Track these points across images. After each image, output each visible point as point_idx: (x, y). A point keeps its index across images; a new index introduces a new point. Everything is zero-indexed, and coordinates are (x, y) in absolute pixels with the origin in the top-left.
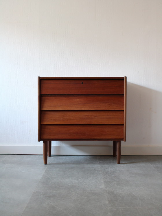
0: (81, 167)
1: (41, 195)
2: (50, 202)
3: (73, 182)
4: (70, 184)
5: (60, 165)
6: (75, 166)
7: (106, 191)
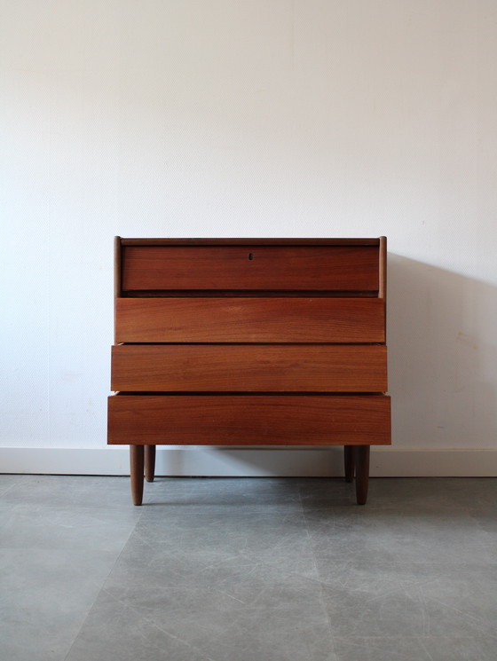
0: (245, 513)
2: (152, 622)
3: (223, 561)
7: (323, 585)
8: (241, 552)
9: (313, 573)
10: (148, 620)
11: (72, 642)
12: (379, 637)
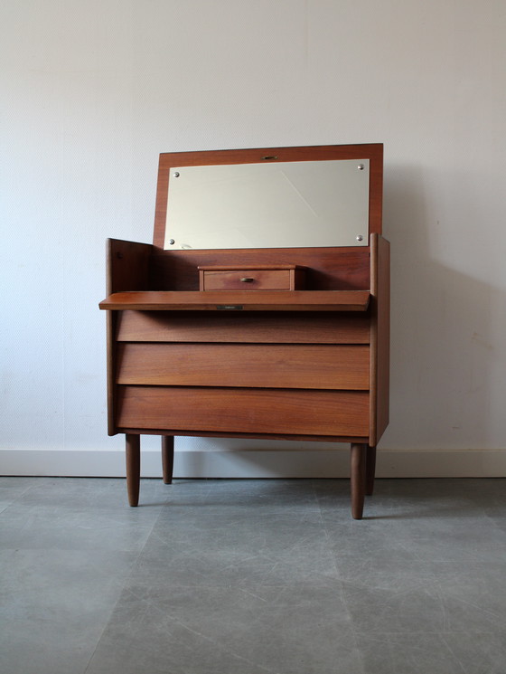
0: (263, 514)
1: (145, 598)
2: (176, 620)
3: (243, 560)
4: (231, 566)
5: (200, 508)
6: (245, 510)
7: (343, 584)
8: (261, 551)
9: (333, 572)
10: (172, 618)
11: (99, 639)
12: (401, 633)
